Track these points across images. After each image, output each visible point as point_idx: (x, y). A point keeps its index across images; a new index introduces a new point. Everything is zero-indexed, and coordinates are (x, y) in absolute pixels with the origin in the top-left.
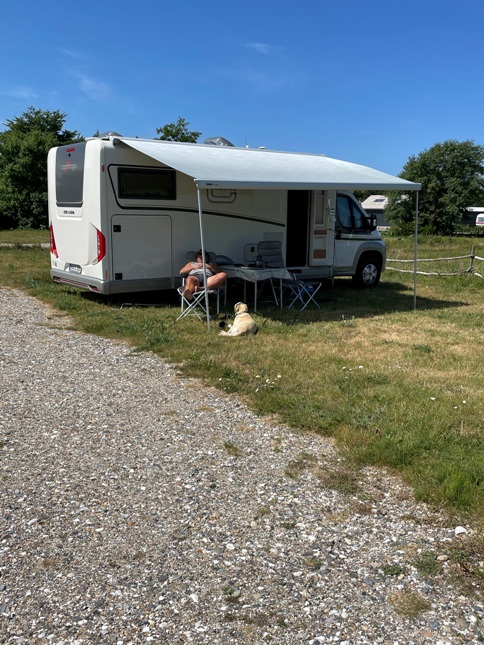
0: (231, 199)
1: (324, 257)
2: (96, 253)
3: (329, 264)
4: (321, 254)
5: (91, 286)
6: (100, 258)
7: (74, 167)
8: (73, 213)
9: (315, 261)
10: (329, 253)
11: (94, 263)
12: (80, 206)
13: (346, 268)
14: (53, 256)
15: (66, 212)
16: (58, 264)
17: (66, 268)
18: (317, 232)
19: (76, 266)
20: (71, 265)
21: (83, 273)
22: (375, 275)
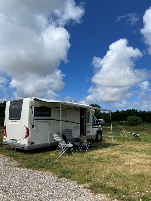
0: (66, 116)
1: (90, 133)
2: (25, 135)
3: (91, 135)
4: (89, 132)
5: (21, 147)
6: (26, 137)
7: (17, 107)
8: (16, 122)
9: (88, 134)
10: (91, 132)
11: (24, 139)
12: (19, 119)
13: (94, 136)
14: (4, 137)
15: (13, 121)
16: (7, 139)
17: (10, 141)
18: (88, 126)
19: (15, 140)
20: (12, 140)
21: (18, 142)
22: (100, 137)
